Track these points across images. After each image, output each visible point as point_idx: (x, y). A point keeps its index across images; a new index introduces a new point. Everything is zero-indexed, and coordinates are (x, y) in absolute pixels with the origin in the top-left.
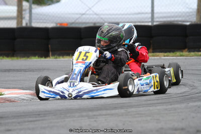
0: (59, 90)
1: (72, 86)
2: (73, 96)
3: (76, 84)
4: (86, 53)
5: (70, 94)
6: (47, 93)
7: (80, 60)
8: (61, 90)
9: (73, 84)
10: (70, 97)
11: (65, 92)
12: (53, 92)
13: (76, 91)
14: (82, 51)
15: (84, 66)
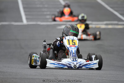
0: (66, 63)
1: (75, 61)
2: (77, 67)
3: (77, 59)
4: (73, 40)
5: (75, 65)
6: (56, 65)
7: (71, 44)
8: (68, 63)
9: (75, 60)
10: (75, 67)
11: (72, 64)
12: (62, 64)
13: (79, 64)
14: (69, 39)
15: (76, 48)
